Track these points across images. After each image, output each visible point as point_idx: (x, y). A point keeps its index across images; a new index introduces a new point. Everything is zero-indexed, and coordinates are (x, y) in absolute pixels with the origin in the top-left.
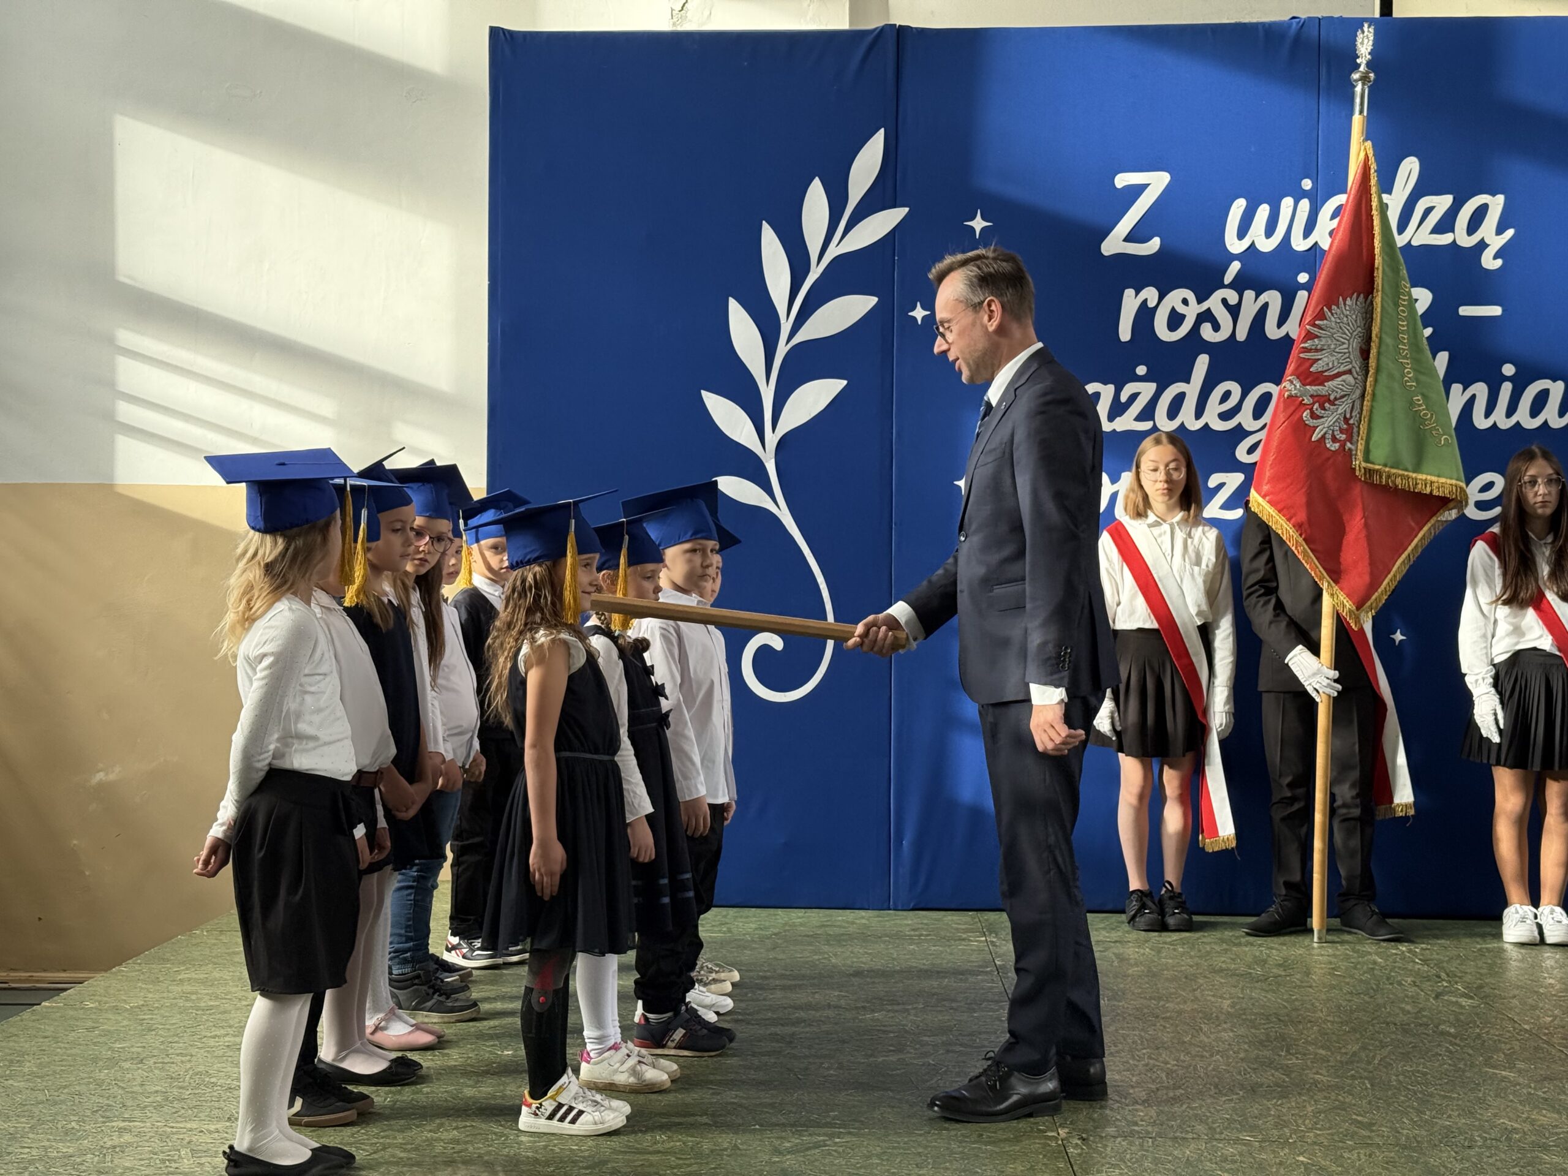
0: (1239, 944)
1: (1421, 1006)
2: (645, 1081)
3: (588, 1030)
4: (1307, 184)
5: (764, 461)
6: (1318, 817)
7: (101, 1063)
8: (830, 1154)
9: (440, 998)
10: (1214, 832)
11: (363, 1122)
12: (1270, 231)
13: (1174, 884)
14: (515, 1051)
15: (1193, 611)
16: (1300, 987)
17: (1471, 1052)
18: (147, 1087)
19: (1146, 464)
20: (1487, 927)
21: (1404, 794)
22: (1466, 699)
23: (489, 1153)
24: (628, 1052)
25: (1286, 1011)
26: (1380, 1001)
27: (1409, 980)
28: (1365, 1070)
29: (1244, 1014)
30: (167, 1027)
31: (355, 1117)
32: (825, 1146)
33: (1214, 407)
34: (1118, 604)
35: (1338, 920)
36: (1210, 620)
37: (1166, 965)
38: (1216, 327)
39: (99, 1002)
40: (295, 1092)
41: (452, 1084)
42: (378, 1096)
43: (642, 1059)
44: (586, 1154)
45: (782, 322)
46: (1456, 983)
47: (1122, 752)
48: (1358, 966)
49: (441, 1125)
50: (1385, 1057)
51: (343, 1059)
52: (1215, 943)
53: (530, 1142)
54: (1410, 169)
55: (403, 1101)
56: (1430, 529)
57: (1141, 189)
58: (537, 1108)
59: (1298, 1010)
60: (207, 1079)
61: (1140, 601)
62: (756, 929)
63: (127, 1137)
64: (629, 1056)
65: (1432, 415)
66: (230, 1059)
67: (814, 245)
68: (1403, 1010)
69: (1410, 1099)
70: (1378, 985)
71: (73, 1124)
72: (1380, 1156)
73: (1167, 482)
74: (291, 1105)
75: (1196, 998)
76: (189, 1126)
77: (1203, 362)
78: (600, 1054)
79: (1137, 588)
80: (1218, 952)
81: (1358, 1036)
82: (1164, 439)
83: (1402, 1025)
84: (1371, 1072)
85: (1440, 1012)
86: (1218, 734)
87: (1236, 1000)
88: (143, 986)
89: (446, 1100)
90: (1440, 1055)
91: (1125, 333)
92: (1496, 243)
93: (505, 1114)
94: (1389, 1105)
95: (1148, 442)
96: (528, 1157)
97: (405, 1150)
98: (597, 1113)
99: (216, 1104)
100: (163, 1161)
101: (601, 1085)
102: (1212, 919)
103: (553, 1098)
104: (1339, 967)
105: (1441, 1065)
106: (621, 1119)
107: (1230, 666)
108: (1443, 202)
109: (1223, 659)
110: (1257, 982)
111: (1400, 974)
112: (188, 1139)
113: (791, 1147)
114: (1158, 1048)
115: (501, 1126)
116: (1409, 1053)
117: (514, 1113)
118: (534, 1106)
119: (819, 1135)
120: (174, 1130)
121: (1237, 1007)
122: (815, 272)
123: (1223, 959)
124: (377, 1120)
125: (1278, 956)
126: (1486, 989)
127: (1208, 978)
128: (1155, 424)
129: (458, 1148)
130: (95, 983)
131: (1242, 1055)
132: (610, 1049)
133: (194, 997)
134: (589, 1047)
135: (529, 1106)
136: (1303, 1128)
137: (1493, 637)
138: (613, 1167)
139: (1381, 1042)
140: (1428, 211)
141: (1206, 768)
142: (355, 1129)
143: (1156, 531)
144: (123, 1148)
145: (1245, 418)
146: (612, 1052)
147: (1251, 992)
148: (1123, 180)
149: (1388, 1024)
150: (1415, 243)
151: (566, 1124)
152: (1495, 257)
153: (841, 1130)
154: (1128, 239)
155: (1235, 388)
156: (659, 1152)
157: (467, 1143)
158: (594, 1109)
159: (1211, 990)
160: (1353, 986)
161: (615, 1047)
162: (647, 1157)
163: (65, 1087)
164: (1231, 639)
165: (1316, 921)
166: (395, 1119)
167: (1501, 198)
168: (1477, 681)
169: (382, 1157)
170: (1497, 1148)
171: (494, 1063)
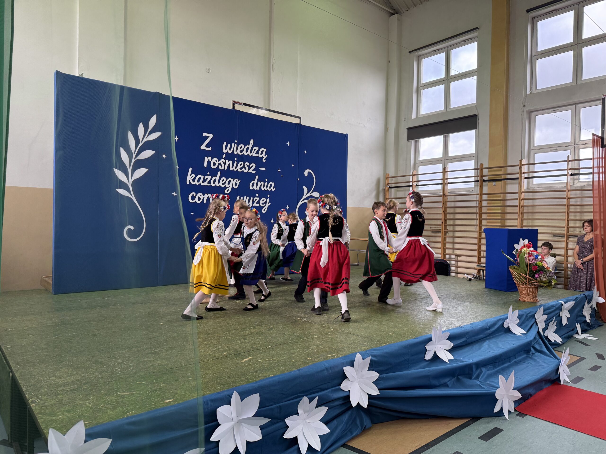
4: (236, 141)
5: (129, 186)
12: (230, 150)
33: (221, 182)
38: (222, 167)
45: (133, 154)
54: (252, 141)
57: (208, 137)
67: (141, 138)
77: (219, 173)
91: (205, 166)
92: (265, 157)
108: (257, 149)
122: (141, 144)
128: (211, 184)
140: (255, 150)
145: (226, 185)
148: (204, 134)
150: (253, 155)
152: (265, 160)
154: (205, 147)
167: (265, 149)
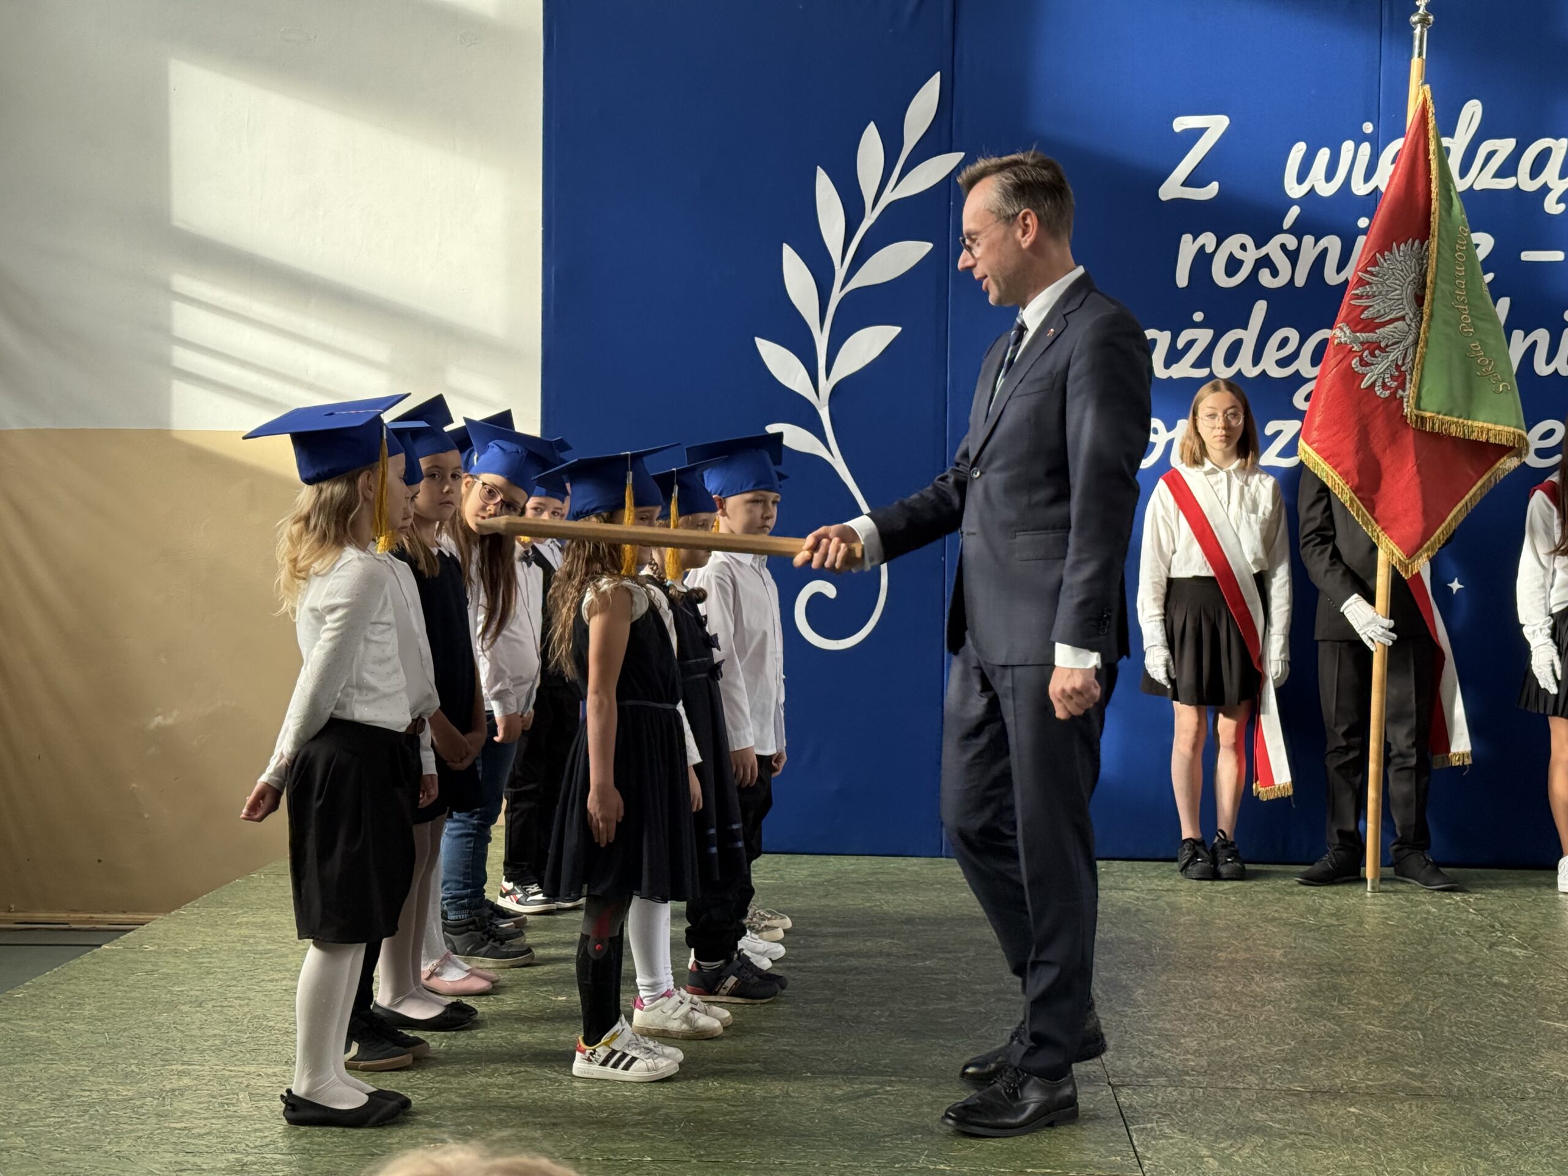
0: (1292, 894)
1: (1474, 956)
2: (697, 1028)
3: (641, 978)
4: (1368, 128)
5: (817, 408)
6: (1373, 767)
7: (160, 1007)
8: (881, 1102)
9: (494, 944)
10: (1269, 780)
11: (418, 1067)
12: (1330, 176)
13: (1227, 833)
14: (570, 998)
15: (1250, 558)
16: (1353, 937)
17: (1524, 1003)
18: (206, 1031)
19: (1204, 410)
20: (1542, 876)
21: (1461, 743)
22: (1524, 650)
23: (543, 1099)
24: (680, 999)
25: (1339, 961)
26: (1434, 951)
27: (1463, 930)
28: (1417, 1021)
29: (1296, 964)
30: (225, 970)
31: (410, 1061)
32: (877, 1094)
34: (1174, 552)
35: (1392, 869)
36: (1266, 568)
37: (1218, 914)
38: (1275, 273)
39: (159, 945)
40: (351, 1037)
41: (506, 1030)
42: (434, 1040)
43: (694, 1006)
44: (640, 1100)
45: (836, 268)
46: (1510, 933)
47: (1177, 700)
48: (1412, 916)
49: (495, 1070)
50: (1438, 1008)
51: (398, 1005)
52: (1268, 892)
53: (584, 1088)
54: (1472, 112)
55: (458, 1046)
56: (1490, 477)
57: (1200, 132)
58: (591, 1054)
59: (1350, 960)
60: (265, 1023)
61: (1197, 548)
62: (809, 875)
63: (186, 1081)
64: (681, 1003)
65: (1490, 361)
66: (288, 1003)
67: (868, 192)
68: (1454, 958)
69: (1462, 1050)
70: (1431, 935)
71: (133, 1067)
72: (1431, 1108)
73: (1224, 428)
74: (348, 1049)
75: (1249, 947)
76: (247, 1069)
77: (1260, 309)
78: (653, 1001)
79: (1193, 536)
80: (1271, 901)
81: (1411, 986)
82: (1222, 386)
83: (1455, 975)
84: (1423, 1023)
85: (1494, 963)
86: (1274, 681)
87: (1288, 950)
88: (202, 929)
89: (501, 1046)
90: (1494, 1006)
91: (1182, 279)
92: (1559, 187)
93: (559, 1060)
94: (1441, 1057)
95: (1205, 390)
96: (581, 1103)
97: (460, 1096)
98: (651, 1060)
99: (274, 1048)
100: (222, 1105)
101: (653, 1032)
102: (1265, 867)
103: (606, 1044)
104: (1392, 917)
105: (1494, 1017)
106: (672, 1066)
107: (1286, 615)
108: (1505, 146)
109: (1280, 607)
110: (1310, 931)
111: (1454, 924)
112: (246, 1083)
113: (842, 1095)
114: (1209, 998)
115: (555, 1071)
116: (1462, 1004)
117: (568, 1059)
118: (588, 1052)
119: (870, 1083)
120: (233, 1073)
121: (1289, 957)
122: (869, 218)
123: (1275, 908)
124: (432, 1065)
125: (1331, 905)
126: (1540, 940)
127: (1261, 927)
128: (1211, 371)
129: (513, 1093)
130: (154, 926)
131: (1293, 1005)
132: (663, 996)
133: (251, 941)
134: (642, 994)
135: (583, 1052)
136: (1354, 1079)
137: (1552, 586)
138: (667, 1114)
139: (1434, 992)
140: (1491, 155)
141: (1262, 717)
142: (410, 1074)
143: (1212, 479)
144: (182, 1091)
145: (1303, 365)
146: (665, 999)
147: (1304, 941)
148: (1182, 124)
149: (1441, 974)
150: (1477, 187)
151: (619, 1071)
152: (1559, 202)
153: (893, 1078)
154: (1185, 184)
155: (1293, 335)
156: (711, 1099)
157: (520, 1088)
158: (647, 1056)
159: (1263, 939)
160: (1407, 936)
161: (668, 994)
162: (699, 1103)
163: (125, 1030)
164: (1287, 587)
165: (1369, 870)
166: (449, 1064)
167: (1563, 141)
168: (1534, 632)
169: (437, 1102)
170: (1549, 1099)
171: (548, 1009)
